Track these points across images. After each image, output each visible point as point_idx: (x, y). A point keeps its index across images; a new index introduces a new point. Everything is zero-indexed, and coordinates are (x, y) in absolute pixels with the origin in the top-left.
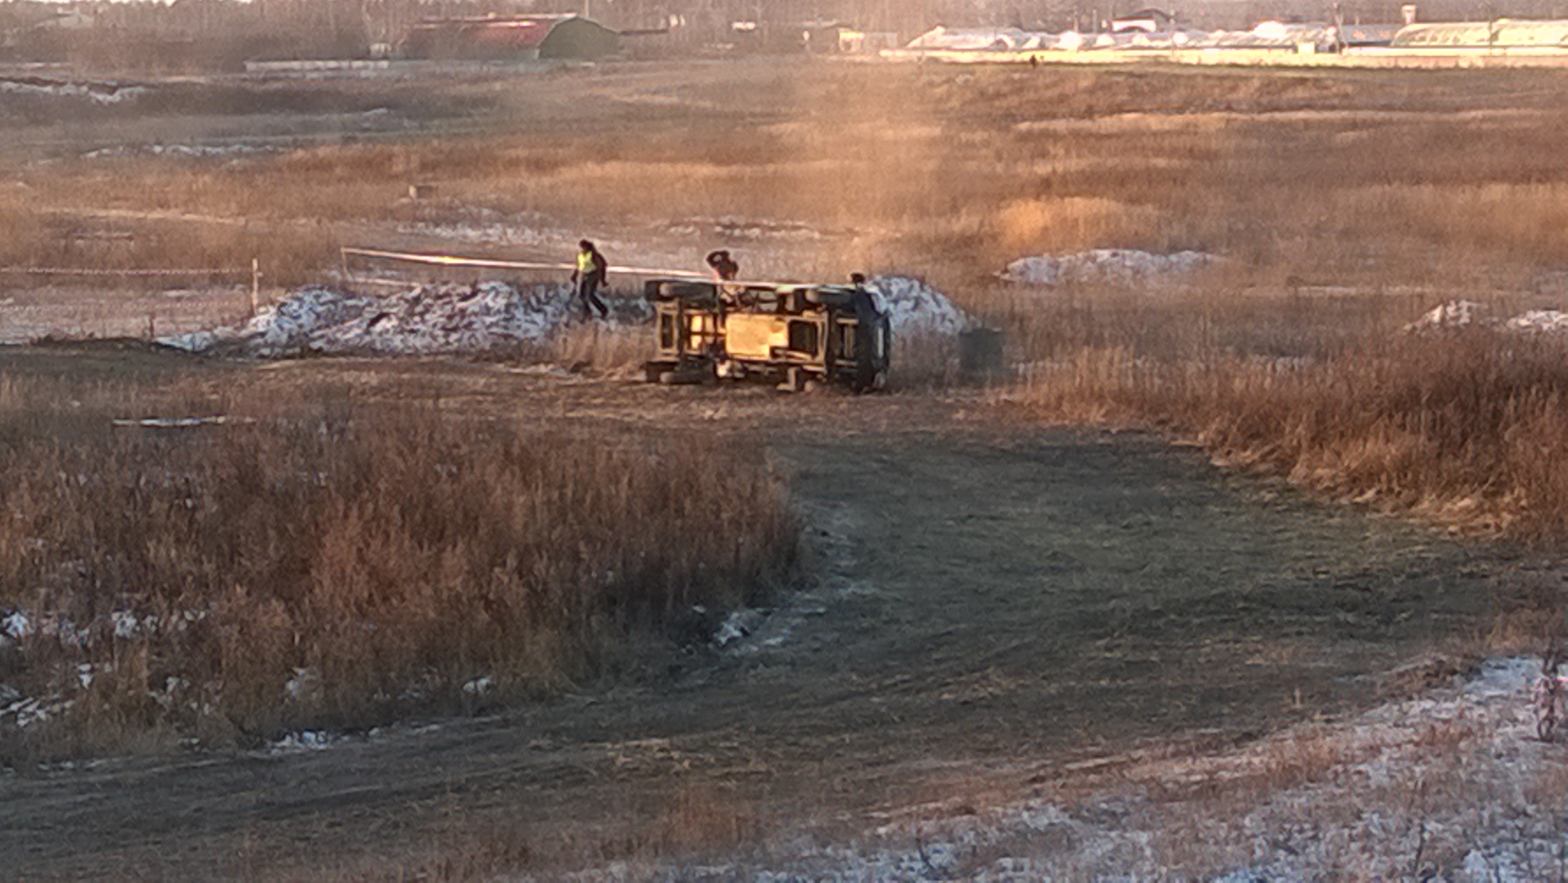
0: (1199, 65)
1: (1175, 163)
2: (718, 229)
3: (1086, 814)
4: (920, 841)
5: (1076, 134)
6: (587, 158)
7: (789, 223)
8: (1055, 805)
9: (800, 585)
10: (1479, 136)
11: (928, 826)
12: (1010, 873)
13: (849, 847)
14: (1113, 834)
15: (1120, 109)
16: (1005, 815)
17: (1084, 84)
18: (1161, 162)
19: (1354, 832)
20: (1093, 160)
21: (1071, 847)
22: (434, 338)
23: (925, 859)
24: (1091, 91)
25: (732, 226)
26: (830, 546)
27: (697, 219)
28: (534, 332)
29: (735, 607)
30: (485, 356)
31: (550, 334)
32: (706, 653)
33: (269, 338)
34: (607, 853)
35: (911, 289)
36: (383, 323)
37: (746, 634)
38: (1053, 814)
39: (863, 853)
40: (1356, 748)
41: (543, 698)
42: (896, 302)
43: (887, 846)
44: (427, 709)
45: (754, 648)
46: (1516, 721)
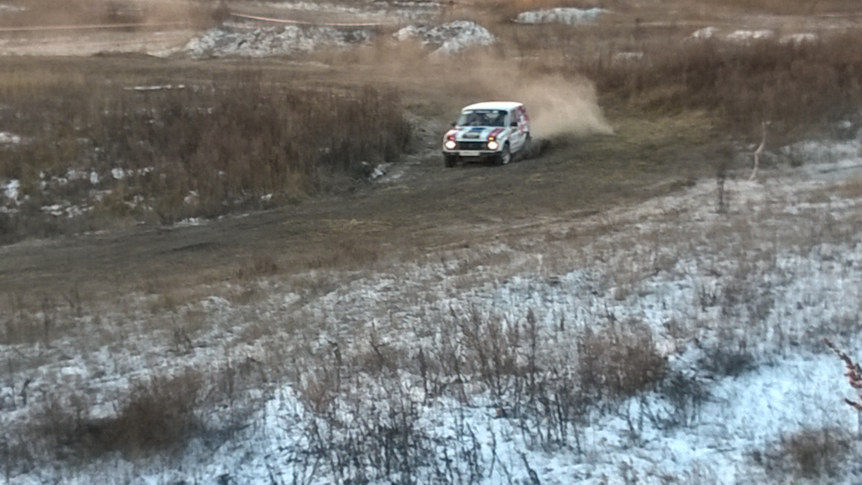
2: (396, 3)
3: (517, 247)
4: (443, 260)
8: (504, 243)
9: (410, 153)
11: (449, 253)
12: (481, 272)
13: (414, 262)
14: (528, 255)
16: (482, 248)
19: (630, 253)
21: (509, 260)
22: (266, 51)
23: (445, 267)
25: (402, 1)
26: (425, 136)
28: (309, 47)
29: (380, 162)
30: (286, 58)
31: (315, 48)
32: (366, 182)
33: (195, 51)
34: (311, 266)
35: (470, 26)
36: (244, 45)
37: (385, 174)
38: (503, 247)
39: (420, 265)
40: (637, 218)
41: (294, 202)
42: (464, 32)
43: (431, 261)
44: (243, 208)
45: (388, 180)
46: (709, 205)
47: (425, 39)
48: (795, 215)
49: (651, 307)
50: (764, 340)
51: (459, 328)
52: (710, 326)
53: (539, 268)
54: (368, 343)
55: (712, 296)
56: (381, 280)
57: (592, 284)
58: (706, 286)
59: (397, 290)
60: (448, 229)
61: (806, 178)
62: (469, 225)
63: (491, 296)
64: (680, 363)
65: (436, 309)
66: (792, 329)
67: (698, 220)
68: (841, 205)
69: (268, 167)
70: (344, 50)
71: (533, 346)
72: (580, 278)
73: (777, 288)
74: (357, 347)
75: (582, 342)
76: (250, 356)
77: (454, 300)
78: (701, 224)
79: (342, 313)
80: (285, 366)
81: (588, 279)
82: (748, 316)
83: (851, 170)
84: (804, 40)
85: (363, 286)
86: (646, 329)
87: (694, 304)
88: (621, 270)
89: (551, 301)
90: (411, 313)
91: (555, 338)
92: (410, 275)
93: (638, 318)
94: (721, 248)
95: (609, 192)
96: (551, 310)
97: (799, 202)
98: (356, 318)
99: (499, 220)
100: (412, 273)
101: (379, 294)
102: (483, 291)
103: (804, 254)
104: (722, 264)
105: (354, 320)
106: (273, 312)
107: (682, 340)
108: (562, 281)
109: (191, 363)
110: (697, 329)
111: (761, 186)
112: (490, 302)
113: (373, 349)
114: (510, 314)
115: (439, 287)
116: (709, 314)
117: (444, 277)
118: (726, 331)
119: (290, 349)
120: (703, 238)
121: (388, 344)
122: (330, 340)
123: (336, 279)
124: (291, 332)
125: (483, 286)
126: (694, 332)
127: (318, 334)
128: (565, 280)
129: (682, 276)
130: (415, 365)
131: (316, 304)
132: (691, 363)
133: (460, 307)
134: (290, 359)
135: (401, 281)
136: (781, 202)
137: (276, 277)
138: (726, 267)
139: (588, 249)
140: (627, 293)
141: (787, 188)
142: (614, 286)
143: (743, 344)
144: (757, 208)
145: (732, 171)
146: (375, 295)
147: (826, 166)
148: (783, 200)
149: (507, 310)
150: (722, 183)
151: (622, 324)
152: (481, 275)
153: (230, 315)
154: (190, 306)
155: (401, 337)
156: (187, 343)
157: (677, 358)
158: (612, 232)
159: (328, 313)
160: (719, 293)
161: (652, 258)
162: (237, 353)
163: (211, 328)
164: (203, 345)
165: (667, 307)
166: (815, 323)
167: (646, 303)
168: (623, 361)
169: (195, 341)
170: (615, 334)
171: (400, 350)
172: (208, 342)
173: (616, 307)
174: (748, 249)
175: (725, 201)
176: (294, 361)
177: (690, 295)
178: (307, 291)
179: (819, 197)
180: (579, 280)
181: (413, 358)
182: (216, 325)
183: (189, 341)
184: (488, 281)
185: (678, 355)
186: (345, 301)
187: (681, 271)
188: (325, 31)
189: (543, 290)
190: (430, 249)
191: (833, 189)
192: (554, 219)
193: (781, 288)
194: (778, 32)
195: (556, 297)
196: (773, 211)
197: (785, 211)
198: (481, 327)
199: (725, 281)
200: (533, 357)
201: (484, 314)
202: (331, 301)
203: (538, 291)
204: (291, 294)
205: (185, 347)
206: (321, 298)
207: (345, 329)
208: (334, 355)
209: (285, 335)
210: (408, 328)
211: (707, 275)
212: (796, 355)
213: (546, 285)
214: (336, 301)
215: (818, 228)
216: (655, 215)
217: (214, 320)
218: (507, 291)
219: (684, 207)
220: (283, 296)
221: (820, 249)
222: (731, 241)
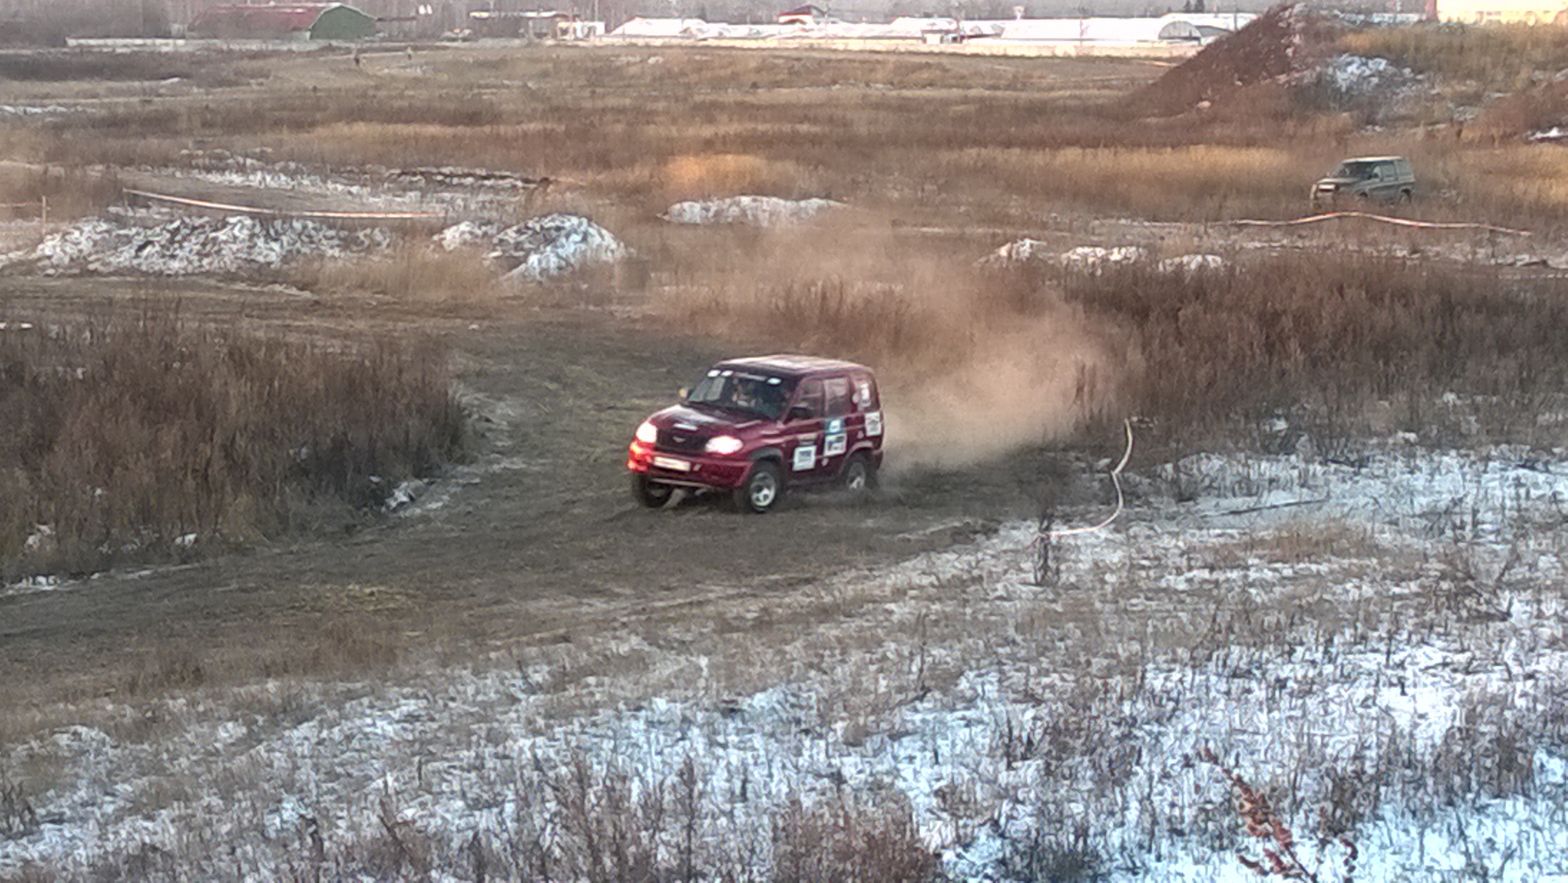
0: (845, 51)
1: (815, 129)
2: (440, 178)
3: (661, 642)
4: (521, 665)
5: (740, 105)
6: (339, 120)
7: (497, 173)
8: (637, 634)
9: (462, 461)
10: (1065, 110)
11: (533, 651)
12: (592, 689)
13: (465, 668)
14: (682, 658)
15: (778, 84)
16: (596, 643)
17: (753, 64)
18: (804, 128)
19: (874, 657)
20: (750, 126)
21: (646, 667)
22: (190, 262)
23: (525, 677)
24: (758, 70)
25: (452, 175)
26: (489, 430)
27: (423, 169)
28: (273, 257)
29: (405, 478)
30: (230, 277)
31: (285, 260)
32: (379, 515)
33: (54, 260)
34: (267, 671)
35: (580, 224)
36: (149, 249)
37: (412, 499)
38: (635, 641)
39: (476, 673)
40: (888, 591)
41: (239, 549)
42: (567, 236)
43: (496, 667)
44: (141, 559)
45: (418, 511)
46: (1021, 570)
47: (494, 250)
48: (1183, 592)
49: (911, 759)
50: (1122, 824)
51: (549, 793)
52: (1021, 797)
53: (702, 683)
54: (375, 819)
55: (1025, 740)
56: (403, 701)
57: (801, 714)
58: (1014, 723)
59: (432, 719)
60: (532, 606)
61: (1203, 523)
62: (571, 600)
63: (610, 733)
64: (963, 865)
65: (506, 757)
66: (1173, 805)
67: (1001, 598)
68: (1268, 575)
69: (190, 483)
70: (340, 263)
71: (690, 827)
72: (779, 702)
73: (1147, 727)
74: (353, 827)
75: (781, 823)
76: (147, 840)
77: (540, 740)
78: (1007, 604)
79: (326, 762)
80: (215, 861)
81: (793, 706)
82: (1091, 779)
83: (1287, 509)
84: (1202, 267)
85: (368, 711)
86: (901, 799)
87: (991, 754)
88: (855, 690)
89: (724, 746)
90: (456, 763)
91: (730, 815)
92: (458, 692)
93: (887, 780)
94: (1043, 651)
95: (837, 541)
96: (723, 763)
97: (1190, 569)
98: (355, 773)
99: (628, 591)
100: (461, 688)
101: (398, 727)
102: (594, 724)
103: (1196, 665)
104: (1045, 680)
105: (349, 775)
106: (194, 758)
107: (970, 822)
108: (745, 707)
109: (34, 852)
110: (997, 802)
111: (1119, 537)
112: (608, 745)
113: (385, 831)
114: (645, 768)
115: (513, 715)
116: (1021, 772)
117: (522, 696)
118: (1052, 807)
119: (225, 828)
120: (1011, 632)
121: (414, 821)
122: (303, 812)
123: (316, 698)
124: (227, 796)
125: (597, 714)
126: (992, 808)
127: (280, 801)
128: (750, 705)
129: (970, 703)
130: (465, 863)
131: (277, 745)
132: (985, 866)
133: (551, 753)
134: (224, 848)
135: (441, 702)
136: (1156, 567)
137: (200, 693)
138: (1052, 687)
139: (795, 649)
140: (868, 734)
141: (1167, 541)
142: (843, 719)
143: (1082, 832)
144: (1110, 578)
145: (1068, 509)
146: (390, 729)
147: (1240, 502)
148: (1158, 562)
149: (639, 760)
150: (1048, 528)
151: (856, 790)
152: (592, 694)
153: (111, 762)
154: (35, 744)
155: (439, 809)
156: (27, 817)
157: (959, 856)
158: (842, 618)
159: (300, 762)
160: (1037, 737)
161: (914, 669)
162: (124, 834)
163: (74, 787)
164: (58, 820)
165: (940, 759)
166: (1216, 794)
167: (902, 753)
168: (857, 859)
169: (41, 811)
170: (842, 808)
171: (435, 834)
172: (68, 813)
173: (846, 760)
174: (1095, 655)
175: (1052, 564)
176: (233, 850)
177: (983, 738)
178: (260, 720)
179: (1225, 559)
180: (778, 707)
181: (461, 849)
182: (84, 782)
183: (31, 812)
184: (604, 705)
185: (960, 850)
186: (331, 739)
187: (969, 694)
188: (305, 227)
189: (709, 723)
190: (499, 643)
191: (1251, 545)
192: (731, 592)
193: (1156, 728)
194: (1153, 251)
195: (733, 739)
196: (1142, 584)
197: (1163, 584)
198: (591, 792)
199: (1050, 713)
200: (689, 851)
201: (596, 767)
202: (306, 738)
203: (701, 727)
204: (230, 725)
205: (22, 821)
206: (287, 733)
207: (332, 791)
208: (309, 840)
209: (216, 802)
210: (452, 792)
211: (1015, 701)
212: (1181, 854)
213: (717, 715)
214: (314, 740)
215: (1224, 618)
216: (921, 588)
217: (81, 771)
218: (642, 725)
219: (976, 573)
220: (214, 727)
221: (1227, 656)
222: (1061, 640)
